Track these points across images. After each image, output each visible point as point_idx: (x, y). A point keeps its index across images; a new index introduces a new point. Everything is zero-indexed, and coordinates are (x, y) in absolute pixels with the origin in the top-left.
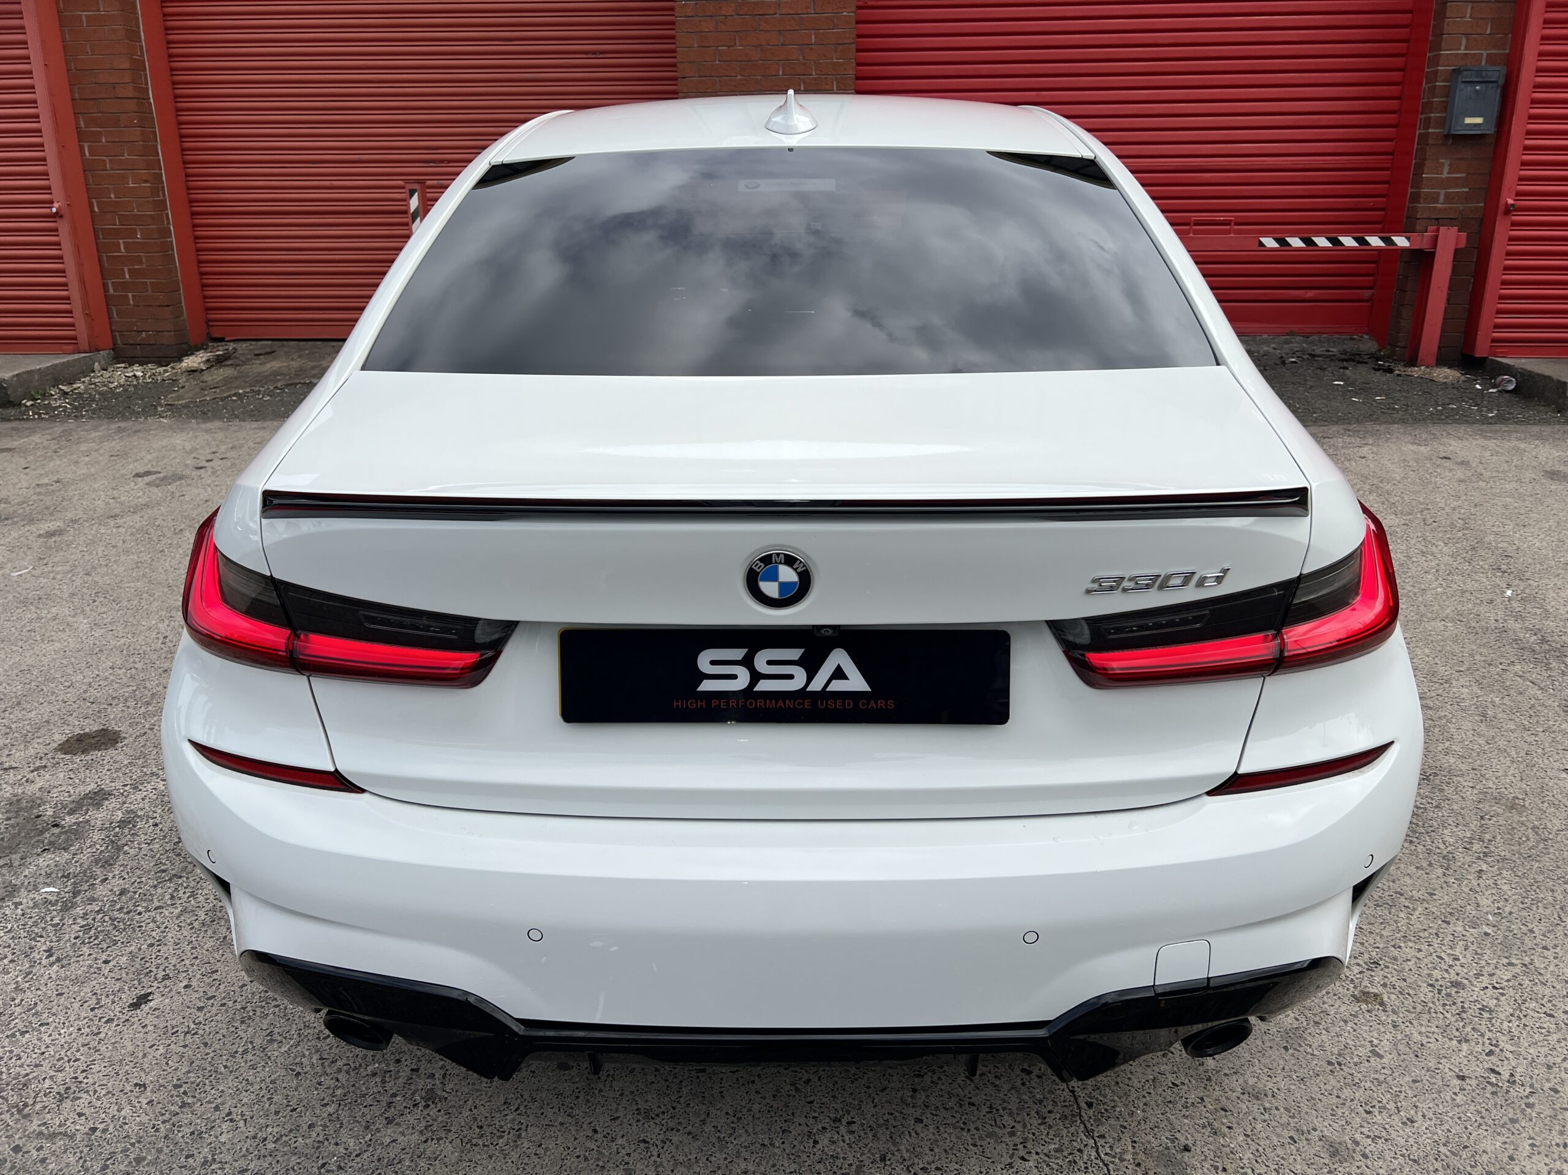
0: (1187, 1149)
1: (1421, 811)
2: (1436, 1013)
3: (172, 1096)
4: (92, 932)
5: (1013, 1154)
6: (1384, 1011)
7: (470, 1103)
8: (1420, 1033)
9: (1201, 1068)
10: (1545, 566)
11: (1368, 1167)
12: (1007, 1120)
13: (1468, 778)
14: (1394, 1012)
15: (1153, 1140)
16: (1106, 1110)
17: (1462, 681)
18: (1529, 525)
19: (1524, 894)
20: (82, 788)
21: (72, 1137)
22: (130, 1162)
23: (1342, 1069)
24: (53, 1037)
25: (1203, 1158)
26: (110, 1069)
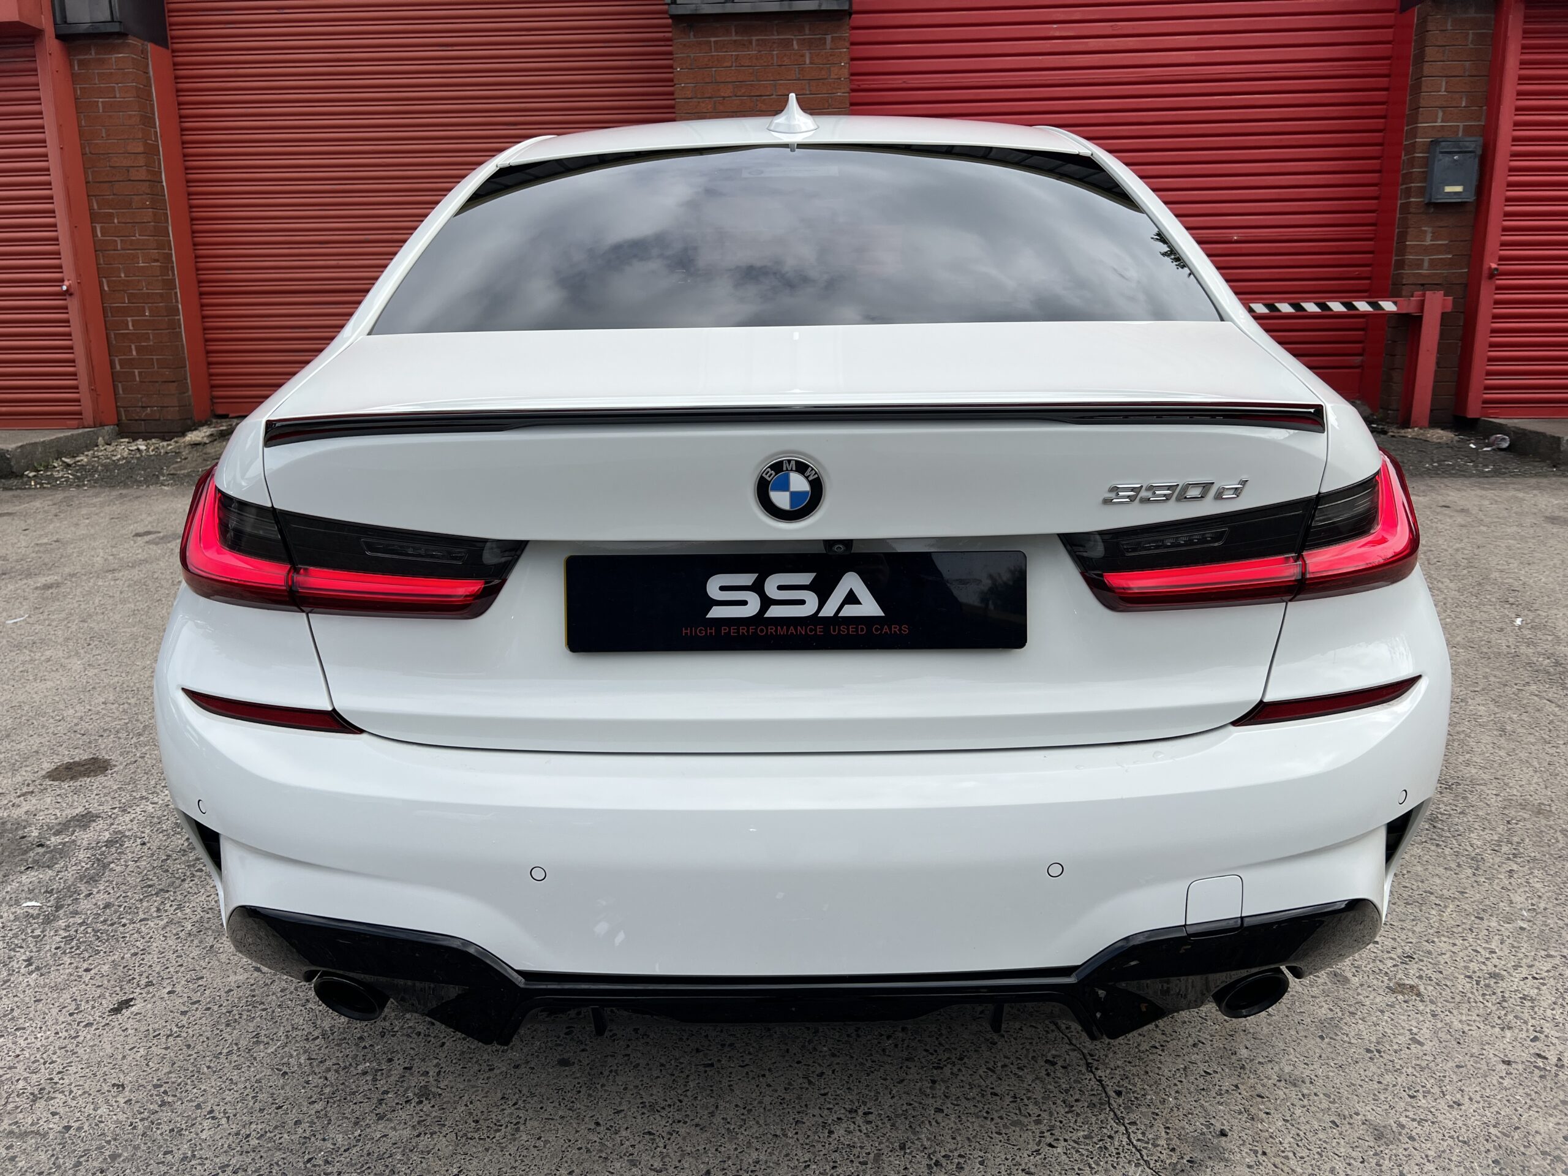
0: (1223, 1134)
1: (1445, 817)
2: (1476, 1002)
3: (151, 1096)
4: (74, 943)
5: (1040, 1141)
6: (1422, 1001)
7: (466, 1098)
8: (1460, 1021)
9: (1234, 1057)
10: (1553, 599)
11: (1416, 1149)
12: (1033, 1109)
13: (1491, 787)
14: (1432, 1002)
15: (1187, 1126)
16: (1136, 1098)
17: (1478, 700)
18: (1534, 563)
19: (1558, 891)
20: (68, 811)
21: (45, 1135)
22: (105, 1159)
23: (1381, 1056)
24: (29, 1041)
25: (1241, 1142)
26: (88, 1070)
